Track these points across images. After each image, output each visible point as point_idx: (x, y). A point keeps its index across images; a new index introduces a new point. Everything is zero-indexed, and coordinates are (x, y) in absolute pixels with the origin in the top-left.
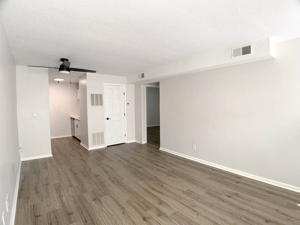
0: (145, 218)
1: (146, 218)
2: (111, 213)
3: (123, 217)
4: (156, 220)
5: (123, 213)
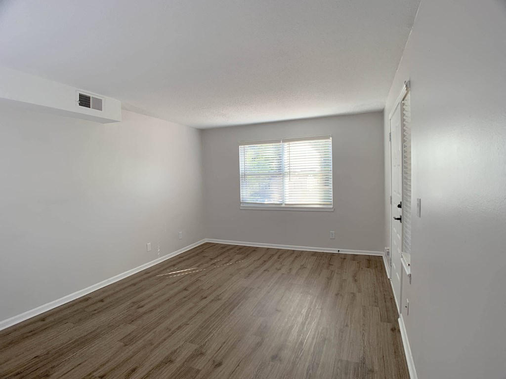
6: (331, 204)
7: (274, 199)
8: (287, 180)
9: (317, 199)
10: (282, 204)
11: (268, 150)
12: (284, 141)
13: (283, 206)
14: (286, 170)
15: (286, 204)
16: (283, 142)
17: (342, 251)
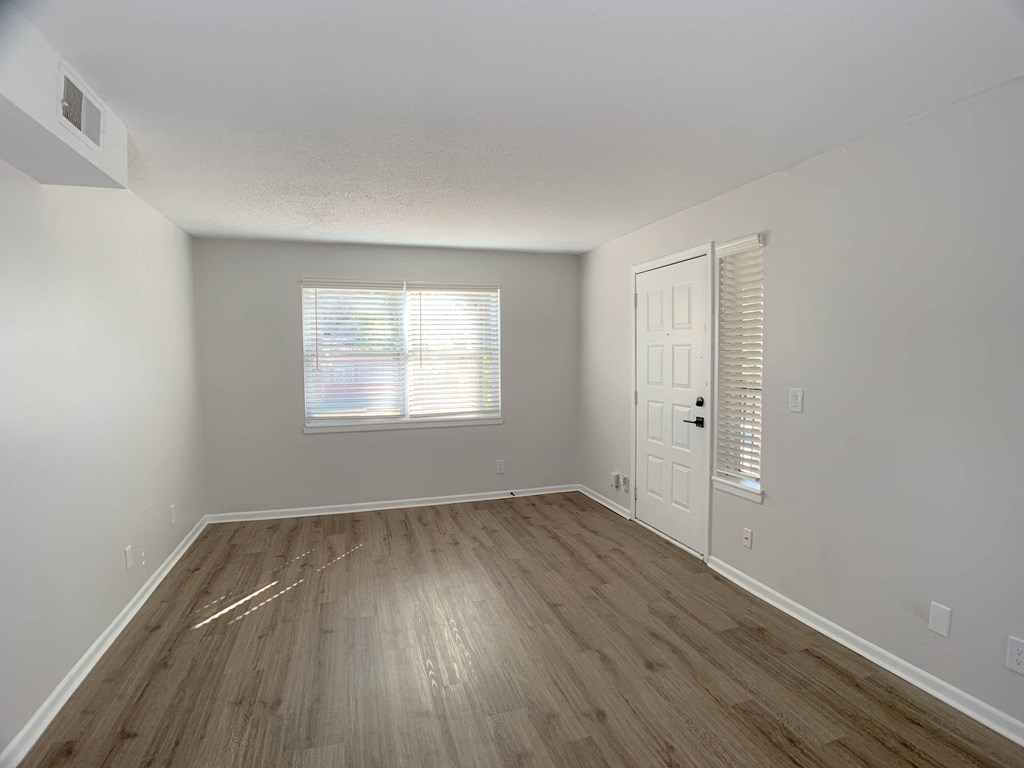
0: (598, 717)
1: (595, 716)
2: (715, 758)
3: (670, 736)
4: (570, 705)
5: (672, 748)
6: (497, 411)
7: (382, 407)
8: (411, 367)
9: (473, 402)
10: (404, 416)
11: (367, 303)
12: (410, 287)
13: (407, 419)
14: (408, 347)
15: (411, 416)
16: (408, 288)
17: (518, 493)
